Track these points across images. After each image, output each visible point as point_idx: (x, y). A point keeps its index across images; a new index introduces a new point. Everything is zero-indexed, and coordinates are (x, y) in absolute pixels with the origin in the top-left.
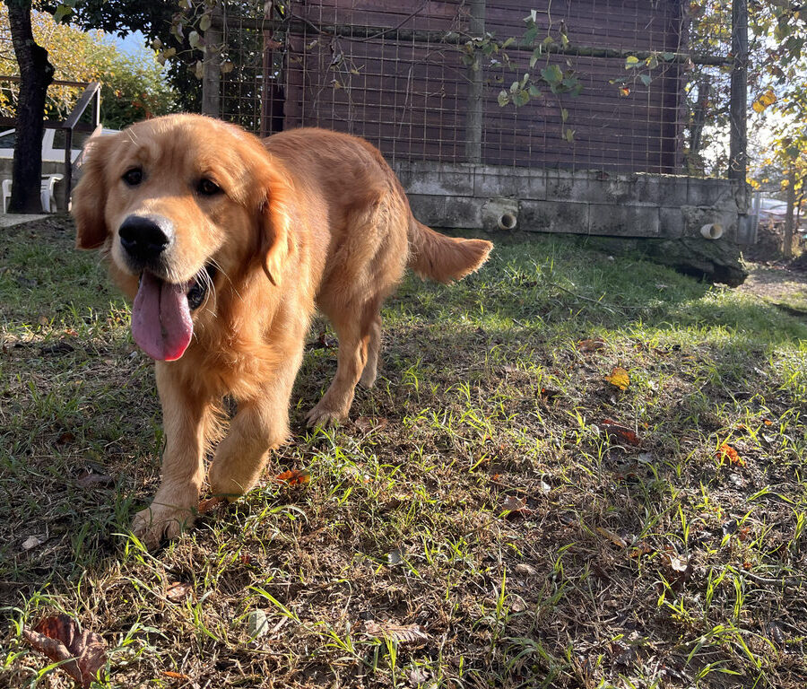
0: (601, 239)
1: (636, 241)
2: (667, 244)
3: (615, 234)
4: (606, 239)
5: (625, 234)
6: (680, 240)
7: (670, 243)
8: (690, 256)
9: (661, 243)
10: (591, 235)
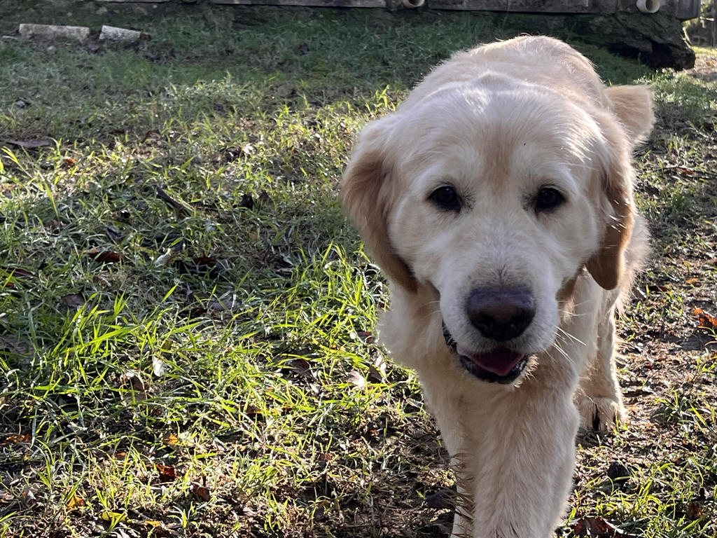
0: (522, 16)
1: (563, 18)
2: (598, 20)
3: (539, 11)
4: (529, 17)
5: (549, 10)
6: (613, 15)
7: (601, 19)
8: (624, 33)
9: (592, 19)
10: (510, 12)
